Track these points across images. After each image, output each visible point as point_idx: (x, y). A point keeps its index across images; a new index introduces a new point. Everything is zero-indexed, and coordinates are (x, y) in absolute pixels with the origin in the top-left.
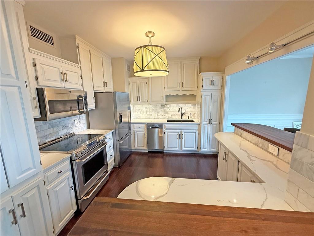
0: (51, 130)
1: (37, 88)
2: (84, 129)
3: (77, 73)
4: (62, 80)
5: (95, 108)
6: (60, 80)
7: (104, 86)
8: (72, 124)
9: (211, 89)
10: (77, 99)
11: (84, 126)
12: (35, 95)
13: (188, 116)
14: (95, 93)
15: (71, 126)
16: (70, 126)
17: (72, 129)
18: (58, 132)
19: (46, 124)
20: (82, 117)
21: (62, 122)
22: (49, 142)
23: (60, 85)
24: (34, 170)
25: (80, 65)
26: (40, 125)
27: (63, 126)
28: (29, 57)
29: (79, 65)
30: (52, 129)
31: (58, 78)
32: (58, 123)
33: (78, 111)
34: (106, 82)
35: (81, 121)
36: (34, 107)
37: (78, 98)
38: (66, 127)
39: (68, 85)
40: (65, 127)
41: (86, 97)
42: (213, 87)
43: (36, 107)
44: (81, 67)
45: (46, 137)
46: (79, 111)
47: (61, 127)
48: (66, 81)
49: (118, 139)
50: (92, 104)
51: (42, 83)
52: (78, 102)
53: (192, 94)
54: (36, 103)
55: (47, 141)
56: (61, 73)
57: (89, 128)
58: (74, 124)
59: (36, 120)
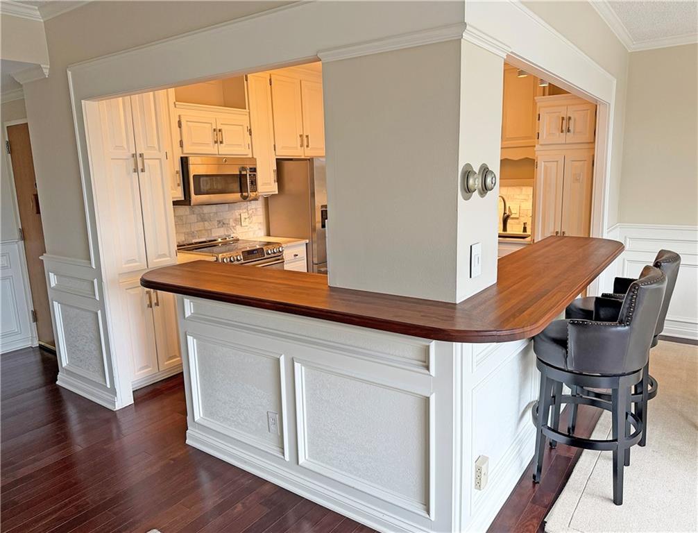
0: (200, 226)
1: (181, 158)
2: (259, 236)
3: (242, 125)
4: (216, 142)
5: (277, 193)
6: (212, 142)
7: (302, 146)
8: (236, 220)
9: (564, 142)
10: (238, 173)
11: (260, 229)
12: (178, 167)
13: (525, 224)
14: (279, 162)
15: (234, 225)
16: (232, 223)
17: (235, 229)
18: (211, 230)
19: (194, 214)
20: (256, 209)
21: (219, 214)
22: (196, 243)
23: (213, 149)
24: (169, 258)
25: (249, 109)
26: (186, 213)
27: (219, 222)
28: (175, 114)
29: (247, 110)
30: (202, 223)
31: (210, 138)
32: (211, 215)
33: (240, 194)
34: (307, 136)
35: (254, 218)
36: (176, 185)
37: (240, 172)
38: (224, 224)
39: (224, 150)
40: (222, 223)
41: (254, 170)
42: (570, 137)
43: (179, 185)
44: (249, 113)
45: (192, 234)
46: (242, 195)
47: (216, 223)
48: (221, 142)
49: (316, 261)
50: (270, 184)
51: (188, 149)
52: (241, 178)
53: (527, 158)
54: (179, 179)
55: (194, 241)
56: (215, 130)
57: (268, 234)
58: (239, 221)
59: (176, 203)
